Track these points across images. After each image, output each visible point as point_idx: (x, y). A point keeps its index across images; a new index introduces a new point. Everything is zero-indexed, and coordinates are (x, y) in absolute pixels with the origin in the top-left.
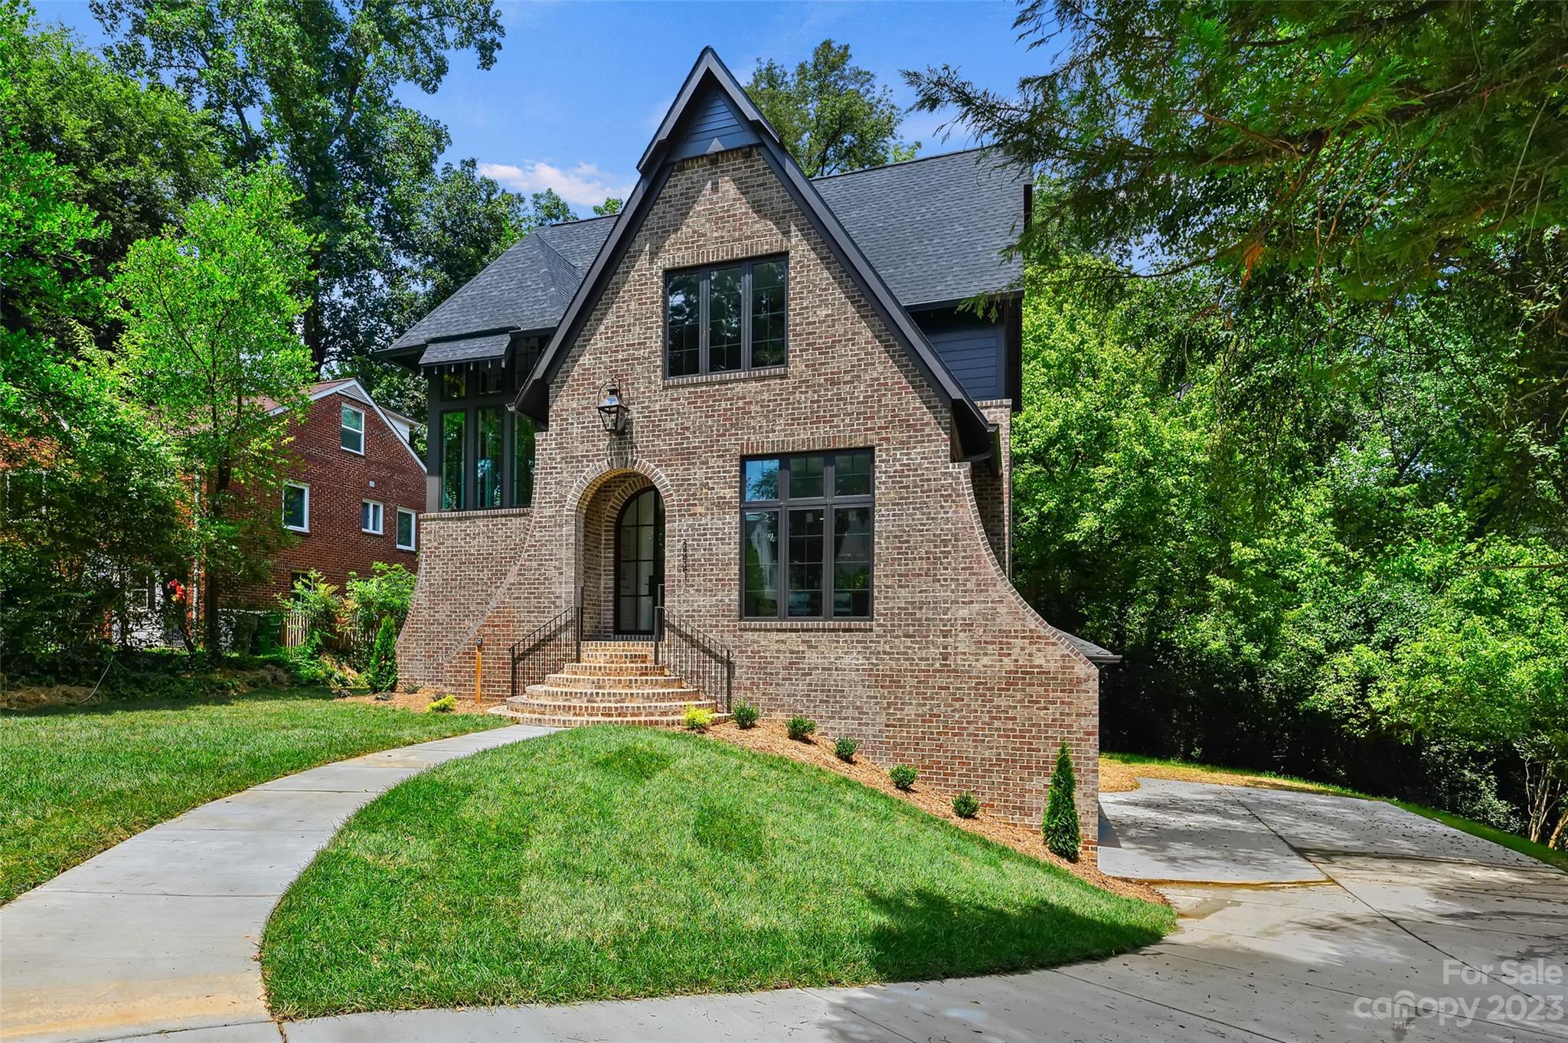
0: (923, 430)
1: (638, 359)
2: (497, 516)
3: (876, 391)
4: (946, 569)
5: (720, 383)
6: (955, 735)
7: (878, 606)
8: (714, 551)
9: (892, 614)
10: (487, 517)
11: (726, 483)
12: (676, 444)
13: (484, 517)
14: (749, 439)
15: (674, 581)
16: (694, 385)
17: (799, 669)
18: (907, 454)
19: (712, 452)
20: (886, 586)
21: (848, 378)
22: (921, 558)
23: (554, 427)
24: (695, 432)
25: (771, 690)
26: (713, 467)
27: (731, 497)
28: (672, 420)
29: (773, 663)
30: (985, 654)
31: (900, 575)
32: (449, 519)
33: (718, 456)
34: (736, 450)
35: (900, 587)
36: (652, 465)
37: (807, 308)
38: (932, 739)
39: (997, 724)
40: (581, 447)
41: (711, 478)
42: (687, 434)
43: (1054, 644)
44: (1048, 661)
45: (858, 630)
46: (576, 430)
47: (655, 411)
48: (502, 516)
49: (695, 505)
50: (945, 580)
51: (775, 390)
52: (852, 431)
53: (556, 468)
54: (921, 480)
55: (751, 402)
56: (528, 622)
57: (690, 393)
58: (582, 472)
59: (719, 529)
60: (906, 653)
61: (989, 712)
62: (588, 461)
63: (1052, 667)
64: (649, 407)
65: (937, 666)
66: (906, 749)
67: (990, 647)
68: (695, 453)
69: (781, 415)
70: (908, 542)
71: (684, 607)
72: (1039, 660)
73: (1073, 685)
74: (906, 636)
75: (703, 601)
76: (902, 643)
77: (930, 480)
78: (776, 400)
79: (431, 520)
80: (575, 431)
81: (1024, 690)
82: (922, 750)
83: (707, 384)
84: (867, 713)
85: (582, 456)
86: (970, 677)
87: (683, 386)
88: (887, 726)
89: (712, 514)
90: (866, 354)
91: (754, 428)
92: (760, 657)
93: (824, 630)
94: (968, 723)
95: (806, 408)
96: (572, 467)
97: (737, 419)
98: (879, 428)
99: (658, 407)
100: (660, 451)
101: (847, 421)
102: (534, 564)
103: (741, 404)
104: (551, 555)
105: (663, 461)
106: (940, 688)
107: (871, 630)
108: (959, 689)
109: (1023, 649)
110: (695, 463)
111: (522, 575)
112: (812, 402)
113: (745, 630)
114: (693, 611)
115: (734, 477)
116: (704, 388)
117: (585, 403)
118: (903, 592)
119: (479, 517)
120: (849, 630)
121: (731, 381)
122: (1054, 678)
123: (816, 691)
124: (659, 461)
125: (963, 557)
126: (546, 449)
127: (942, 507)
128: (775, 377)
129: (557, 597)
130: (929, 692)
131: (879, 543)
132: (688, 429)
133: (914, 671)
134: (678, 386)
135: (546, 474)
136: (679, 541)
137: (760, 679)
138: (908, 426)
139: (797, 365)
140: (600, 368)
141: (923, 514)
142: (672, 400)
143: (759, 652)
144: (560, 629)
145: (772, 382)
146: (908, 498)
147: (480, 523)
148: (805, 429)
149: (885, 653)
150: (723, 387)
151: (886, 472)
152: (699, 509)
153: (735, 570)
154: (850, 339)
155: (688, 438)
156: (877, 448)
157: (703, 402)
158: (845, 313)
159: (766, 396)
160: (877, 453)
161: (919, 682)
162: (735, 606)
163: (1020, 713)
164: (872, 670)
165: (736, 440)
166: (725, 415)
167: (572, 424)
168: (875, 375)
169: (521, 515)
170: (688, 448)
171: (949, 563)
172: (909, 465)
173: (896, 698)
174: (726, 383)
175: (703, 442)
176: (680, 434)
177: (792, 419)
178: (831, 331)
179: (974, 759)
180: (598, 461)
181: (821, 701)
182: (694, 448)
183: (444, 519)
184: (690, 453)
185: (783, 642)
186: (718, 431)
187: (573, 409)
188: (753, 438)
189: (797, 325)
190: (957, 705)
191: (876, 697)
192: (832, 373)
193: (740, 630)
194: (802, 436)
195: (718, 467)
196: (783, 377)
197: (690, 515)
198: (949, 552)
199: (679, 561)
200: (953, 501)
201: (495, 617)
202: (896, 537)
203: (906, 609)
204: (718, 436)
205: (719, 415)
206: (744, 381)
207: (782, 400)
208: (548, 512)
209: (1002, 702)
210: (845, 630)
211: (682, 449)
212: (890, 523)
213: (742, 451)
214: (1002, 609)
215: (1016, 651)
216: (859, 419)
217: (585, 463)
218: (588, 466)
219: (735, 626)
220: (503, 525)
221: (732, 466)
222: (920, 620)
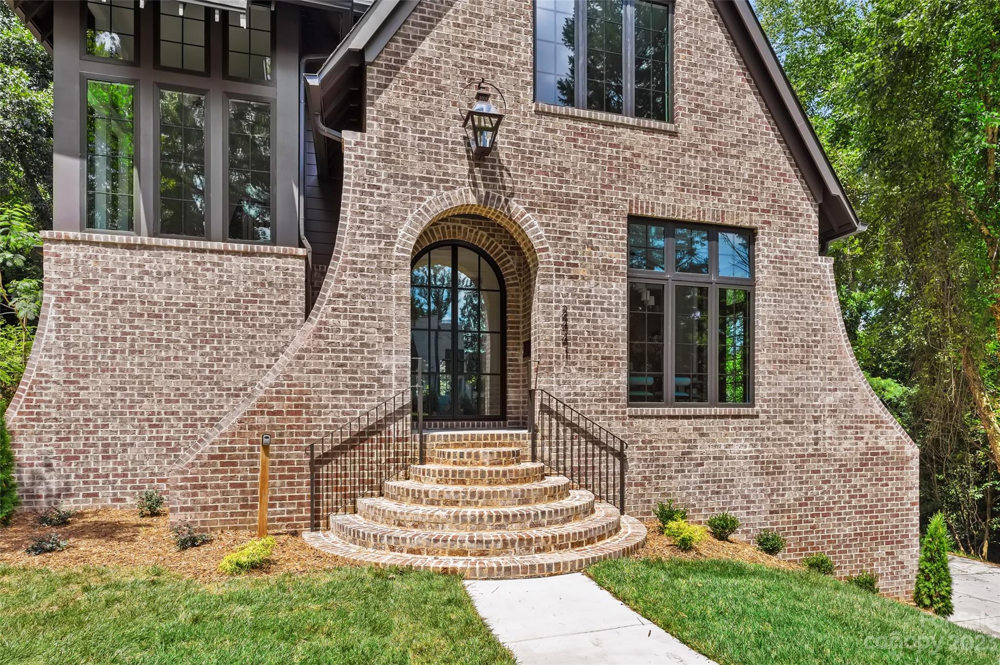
0: (797, 220)
1: (500, 66)
2: (203, 251)
3: (759, 171)
4: (816, 357)
5: (606, 124)
6: (824, 515)
7: (761, 392)
8: (600, 324)
9: (774, 400)
10: (186, 249)
11: (612, 244)
12: (552, 187)
13: (178, 249)
14: (637, 198)
15: (551, 357)
16: (573, 118)
17: (691, 459)
18: (786, 242)
19: (596, 204)
20: (770, 373)
21: (734, 152)
22: (797, 346)
23: (374, 128)
24: (575, 177)
25: (663, 484)
26: (597, 223)
27: (618, 262)
28: (547, 156)
29: (665, 454)
30: (846, 438)
31: (780, 361)
32: (106, 245)
33: (603, 211)
34: (625, 208)
35: (781, 373)
36: (521, 208)
37: (695, 65)
38: (807, 522)
39: (854, 502)
40: (419, 166)
41: (595, 236)
42: (566, 177)
43: (892, 428)
44: (888, 443)
45: (745, 416)
46: (410, 137)
47: (524, 139)
48: (212, 251)
49: (576, 265)
50: (816, 368)
51: (663, 146)
52: (738, 208)
53: (379, 188)
54: (797, 269)
55: (639, 156)
56: (335, 406)
57: (569, 127)
58: (421, 199)
59: (605, 297)
60: (786, 439)
61: (849, 491)
62: (430, 186)
63: (890, 448)
64: (515, 132)
65: (810, 451)
66: (787, 534)
67: (849, 431)
68: (575, 202)
69: (670, 177)
70: (786, 328)
71: (564, 390)
72: (882, 443)
73: (902, 463)
74: (786, 422)
75: (586, 383)
76: (783, 430)
77: (803, 270)
78: (665, 159)
79: (68, 241)
80: (410, 140)
81: (872, 470)
82: (800, 533)
83: (590, 120)
84: (754, 502)
85: (421, 178)
86: (835, 460)
87: (561, 116)
88: (771, 513)
89: (597, 279)
90: (750, 131)
91: (642, 185)
92: (652, 448)
93: (715, 417)
94: (834, 503)
95: (695, 176)
96: (406, 191)
97: (625, 171)
98: (763, 211)
99: (528, 134)
100: (533, 191)
101: (734, 197)
102: (345, 323)
103: (628, 154)
104: (372, 311)
105: (536, 204)
106: (814, 472)
107: (757, 417)
108: (827, 471)
109: (871, 433)
110: (575, 215)
111: (321, 337)
112: (701, 169)
113: (636, 417)
114: (576, 394)
115: (622, 238)
116: (586, 125)
117: (425, 106)
118: (784, 378)
119: (170, 248)
120: (738, 417)
121: (618, 125)
122: (892, 458)
123: (708, 482)
124: (531, 204)
125: (830, 347)
126: (362, 158)
127: (813, 297)
128: (665, 132)
129: (384, 372)
130: (804, 476)
131: (763, 328)
132: (567, 170)
133: (792, 457)
134: (554, 115)
135: (362, 193)
136: (557, 308)
137: (651, 472)
138: (786, 213)
139: (685, 124)
140: (447, 63)
141: (799, 302)
142: (547, 130)
143: (651, 442)
144: (390, 418)
145: (661, 137)
146: (786, 285)
147: (172, 257)
148: (694, 197)
149: (768, 439)
150: (609, 130)
151: (768, 256)
152: (581, 271)
153: (623, 347)
154: (736, 112)
155: (567, 182)
156: (760, 231)
157: (585, 142)
158: (731, 82)
159: (655, 152)
160: (760, 236)
161: (797, 467)
162: (624, 390)
163: (870, 490)
164: (757, 457)
165: (623, 195)
166: (611, 163)
167: (404, 130)
168: (758, 156)
169: (245, 254)
170: (567, 195)
171: (819, 352)
172: (786, 252)
173: (778, 484)
174: (612, 125)
175: (585, 190)
176: (556, 175)
177: (683, 184)
178: (719, 98)
179: (838, 536)
180: (446, 189)
181: (713, 493)
182: (575, 195)
183: (97, 244)
184: (570, 201)
185: (675, 430)
186: (603, 180)
187: (406, 110)
188: (642, 197)
189: (685, 80)
190: (826, 487)
191: (761, 485)
192: (720, 143)
193: (630, 417)
194: (692, 204)
195: (603, 223)
196: (674, 134)
197: (571, 277)
198: (819, 342)
199: (557, 332)
200: (821, 293)
201: (271, 399)
202: (777, 323)
203: (785, 395)
204: (604, 186)
205: (604, 163)
206: (632, 128)
207: (672, 160)
208: (367, 249)
209: (857, 481)
210: (735, 417)
211: (560, 194)
212: (772, 308)
213: (631, 210)
214: (857, 397)
215: (866, 435)
216: (744, 197)
217: (425, 187)
218: (430, 194)
219: (624, 413)
220: (214, 264)
221: (619, 225)
222: (797, 406)
